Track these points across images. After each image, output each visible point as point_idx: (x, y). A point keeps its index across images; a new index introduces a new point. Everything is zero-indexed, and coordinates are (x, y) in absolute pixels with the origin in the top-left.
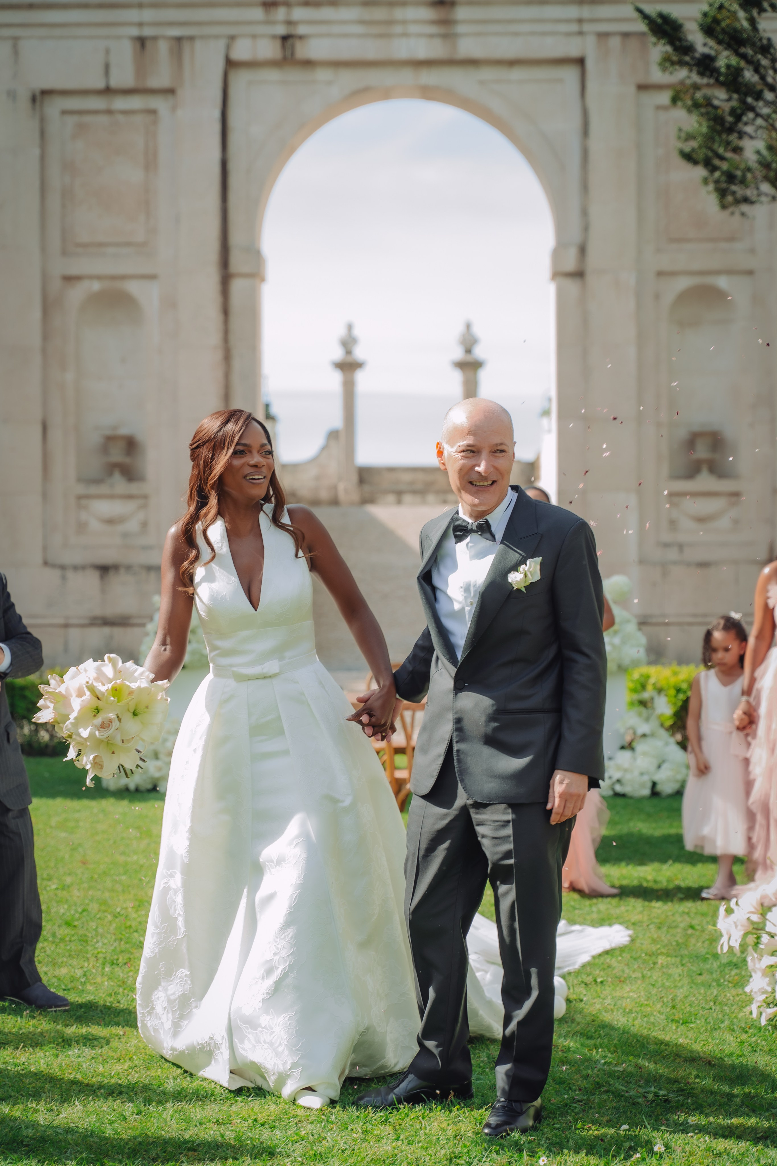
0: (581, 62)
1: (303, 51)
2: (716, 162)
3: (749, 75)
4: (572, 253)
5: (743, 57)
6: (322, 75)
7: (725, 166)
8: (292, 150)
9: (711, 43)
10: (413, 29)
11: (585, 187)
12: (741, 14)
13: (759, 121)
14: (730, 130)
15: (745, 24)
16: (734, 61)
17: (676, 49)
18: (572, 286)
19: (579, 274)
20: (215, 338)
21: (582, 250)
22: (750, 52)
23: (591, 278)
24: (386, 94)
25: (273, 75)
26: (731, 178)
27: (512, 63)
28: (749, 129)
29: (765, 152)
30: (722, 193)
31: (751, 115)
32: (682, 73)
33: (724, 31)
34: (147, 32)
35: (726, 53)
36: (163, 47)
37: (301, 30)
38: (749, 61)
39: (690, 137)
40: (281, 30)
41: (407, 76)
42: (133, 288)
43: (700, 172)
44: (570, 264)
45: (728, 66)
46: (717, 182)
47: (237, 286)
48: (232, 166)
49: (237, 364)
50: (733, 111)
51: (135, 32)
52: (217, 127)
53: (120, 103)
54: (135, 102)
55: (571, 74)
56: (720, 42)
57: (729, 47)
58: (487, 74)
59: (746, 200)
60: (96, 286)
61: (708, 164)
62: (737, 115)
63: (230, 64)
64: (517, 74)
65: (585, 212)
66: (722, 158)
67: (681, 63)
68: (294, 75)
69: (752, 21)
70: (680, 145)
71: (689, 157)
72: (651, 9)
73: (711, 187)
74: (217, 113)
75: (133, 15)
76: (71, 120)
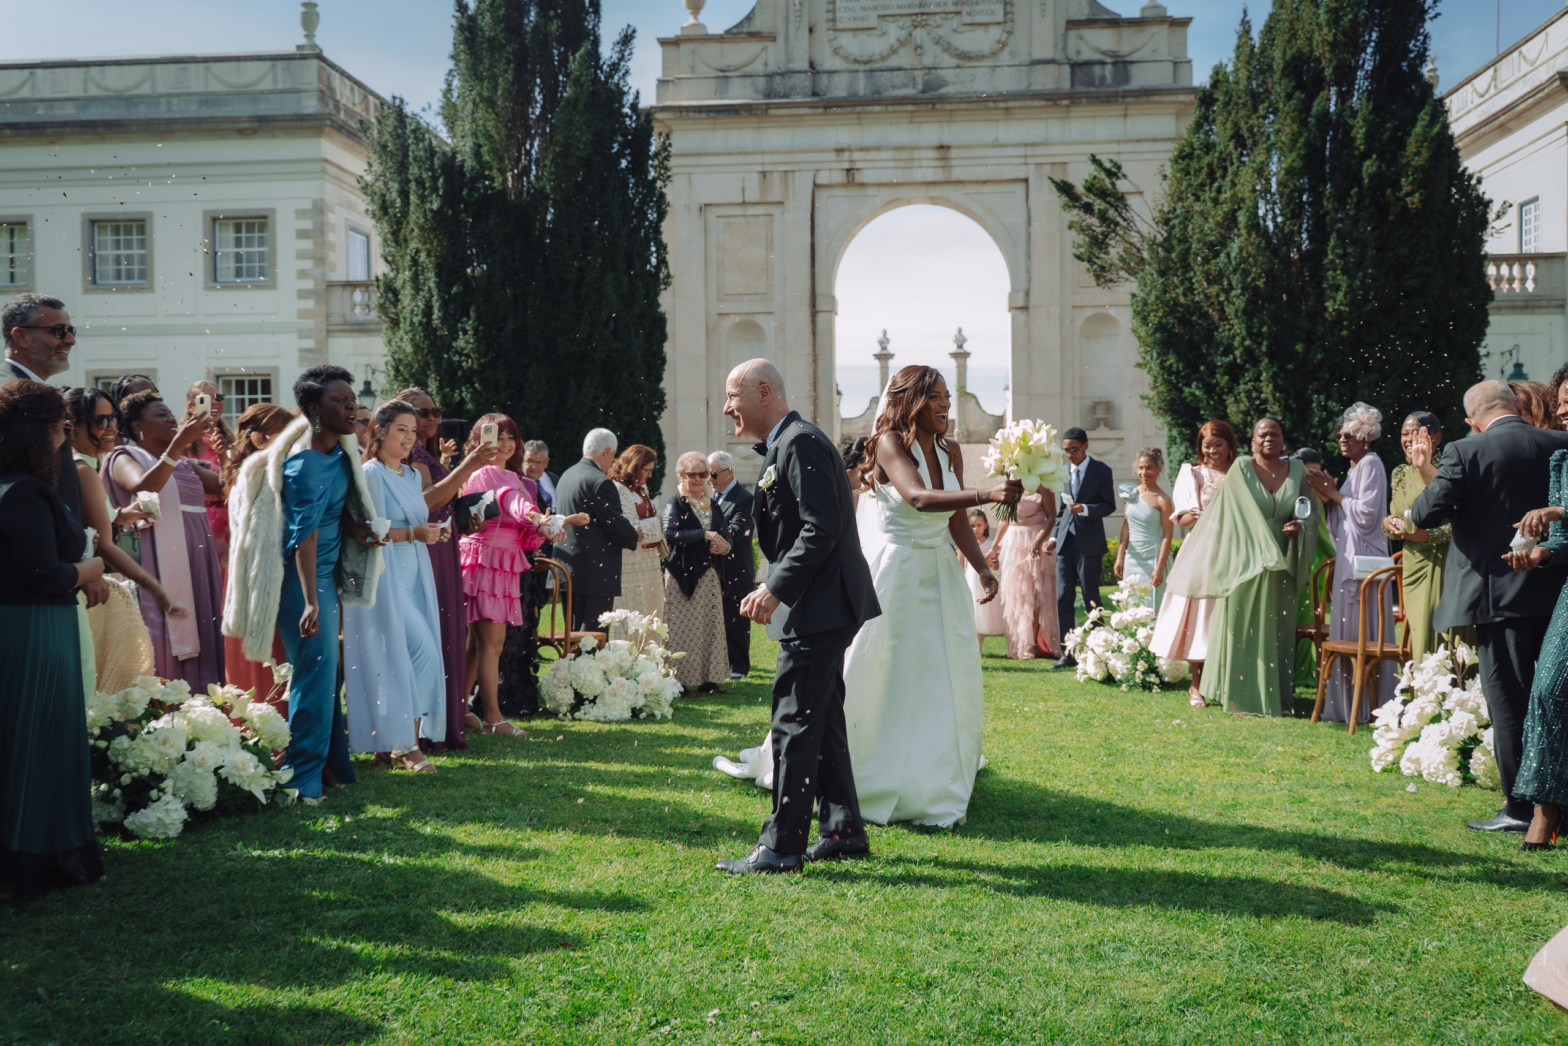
0: (1026, 180)
1: (859, 177)
2: (1095, 260)
3: (1112, 213)
4: (1021, 295)
5: (1108, 203)
6: (871, 191)
7: (1099, 262)
8: (853, 236)
9: (1091, 196)
10: (925, 163)
11: (1029, 256)
12: (1107, 181)
13: (1118, 238)
14: (1102, 243)
15: (1110, 186)
16: (1103, 206)
17: (1071, 199)
18: (1021, 315)
19: (1025, 308)
20: (808, 349)
21: (1027, 294)
22: (1112, 200)
23: (1032, 310)
24: (909, 202)
25: (842, 192)
26: (1103, 268)
27: (984, 182)
28: (1112, 243)
29: (1122, 253)
30: (1098, 277)
31: (1113, 235)
32: (1076, 211)
33: (1097, 189)
34: (767, 168)
35: (1098, 201)
36: (776, 176)
37: (858, 165)
38: (1112, 206)
39: (1080, 246)
40: (847, 166)
41: (921, 191)
42: (759, 319)
43: (1086, 265)
44: (1020, 303)
45: (1099, 210)
46: (1095, 271)
47: (820, 317)
48: (816, 246)
49: (821, 364)
50: (1102, 233)
51: (760, 168)
52: (809, 224)
53: (751, 210)
54: (760, 210)
55: (1020, 188)
56: (1095, 195)
57: (1100, 197)
58: (969, 189)
59: (1111, 281)
60: (738, 319)
61: (1089, 261)
62: (1106, 236)
63: (816, 186)
64: (987, 188)
65: (1029, 271)
66: (1098, 258)
67: (1075, 207)
68: (854, 191)
69: (1113, 184)
70: (1074, 251)
71: (1079, 257)
72: (1058, 179)
73: (1091, 274)
74: (809, 216)
75: (759, 159)
76: (722, 221)
